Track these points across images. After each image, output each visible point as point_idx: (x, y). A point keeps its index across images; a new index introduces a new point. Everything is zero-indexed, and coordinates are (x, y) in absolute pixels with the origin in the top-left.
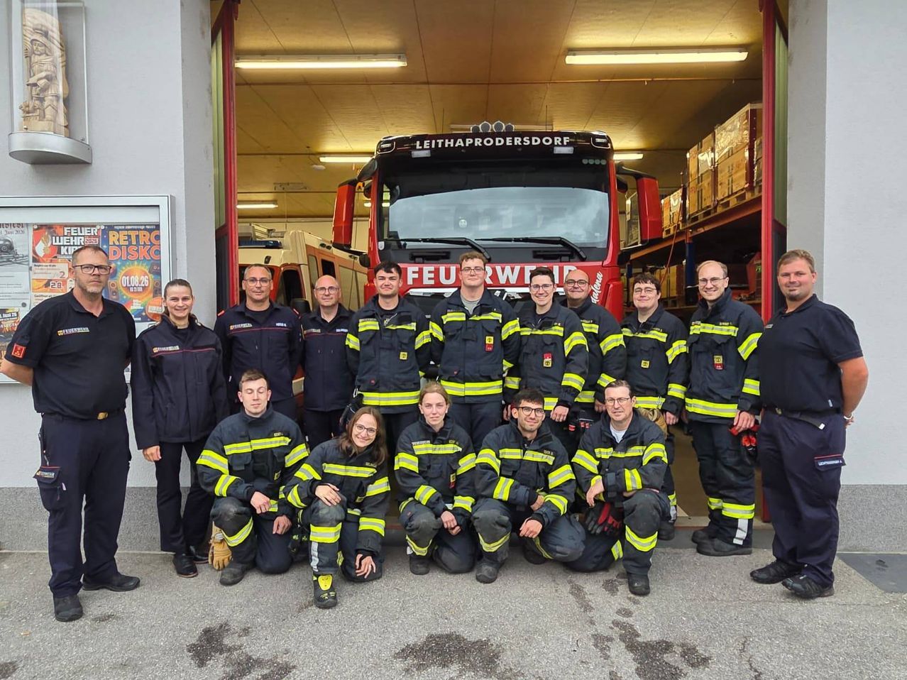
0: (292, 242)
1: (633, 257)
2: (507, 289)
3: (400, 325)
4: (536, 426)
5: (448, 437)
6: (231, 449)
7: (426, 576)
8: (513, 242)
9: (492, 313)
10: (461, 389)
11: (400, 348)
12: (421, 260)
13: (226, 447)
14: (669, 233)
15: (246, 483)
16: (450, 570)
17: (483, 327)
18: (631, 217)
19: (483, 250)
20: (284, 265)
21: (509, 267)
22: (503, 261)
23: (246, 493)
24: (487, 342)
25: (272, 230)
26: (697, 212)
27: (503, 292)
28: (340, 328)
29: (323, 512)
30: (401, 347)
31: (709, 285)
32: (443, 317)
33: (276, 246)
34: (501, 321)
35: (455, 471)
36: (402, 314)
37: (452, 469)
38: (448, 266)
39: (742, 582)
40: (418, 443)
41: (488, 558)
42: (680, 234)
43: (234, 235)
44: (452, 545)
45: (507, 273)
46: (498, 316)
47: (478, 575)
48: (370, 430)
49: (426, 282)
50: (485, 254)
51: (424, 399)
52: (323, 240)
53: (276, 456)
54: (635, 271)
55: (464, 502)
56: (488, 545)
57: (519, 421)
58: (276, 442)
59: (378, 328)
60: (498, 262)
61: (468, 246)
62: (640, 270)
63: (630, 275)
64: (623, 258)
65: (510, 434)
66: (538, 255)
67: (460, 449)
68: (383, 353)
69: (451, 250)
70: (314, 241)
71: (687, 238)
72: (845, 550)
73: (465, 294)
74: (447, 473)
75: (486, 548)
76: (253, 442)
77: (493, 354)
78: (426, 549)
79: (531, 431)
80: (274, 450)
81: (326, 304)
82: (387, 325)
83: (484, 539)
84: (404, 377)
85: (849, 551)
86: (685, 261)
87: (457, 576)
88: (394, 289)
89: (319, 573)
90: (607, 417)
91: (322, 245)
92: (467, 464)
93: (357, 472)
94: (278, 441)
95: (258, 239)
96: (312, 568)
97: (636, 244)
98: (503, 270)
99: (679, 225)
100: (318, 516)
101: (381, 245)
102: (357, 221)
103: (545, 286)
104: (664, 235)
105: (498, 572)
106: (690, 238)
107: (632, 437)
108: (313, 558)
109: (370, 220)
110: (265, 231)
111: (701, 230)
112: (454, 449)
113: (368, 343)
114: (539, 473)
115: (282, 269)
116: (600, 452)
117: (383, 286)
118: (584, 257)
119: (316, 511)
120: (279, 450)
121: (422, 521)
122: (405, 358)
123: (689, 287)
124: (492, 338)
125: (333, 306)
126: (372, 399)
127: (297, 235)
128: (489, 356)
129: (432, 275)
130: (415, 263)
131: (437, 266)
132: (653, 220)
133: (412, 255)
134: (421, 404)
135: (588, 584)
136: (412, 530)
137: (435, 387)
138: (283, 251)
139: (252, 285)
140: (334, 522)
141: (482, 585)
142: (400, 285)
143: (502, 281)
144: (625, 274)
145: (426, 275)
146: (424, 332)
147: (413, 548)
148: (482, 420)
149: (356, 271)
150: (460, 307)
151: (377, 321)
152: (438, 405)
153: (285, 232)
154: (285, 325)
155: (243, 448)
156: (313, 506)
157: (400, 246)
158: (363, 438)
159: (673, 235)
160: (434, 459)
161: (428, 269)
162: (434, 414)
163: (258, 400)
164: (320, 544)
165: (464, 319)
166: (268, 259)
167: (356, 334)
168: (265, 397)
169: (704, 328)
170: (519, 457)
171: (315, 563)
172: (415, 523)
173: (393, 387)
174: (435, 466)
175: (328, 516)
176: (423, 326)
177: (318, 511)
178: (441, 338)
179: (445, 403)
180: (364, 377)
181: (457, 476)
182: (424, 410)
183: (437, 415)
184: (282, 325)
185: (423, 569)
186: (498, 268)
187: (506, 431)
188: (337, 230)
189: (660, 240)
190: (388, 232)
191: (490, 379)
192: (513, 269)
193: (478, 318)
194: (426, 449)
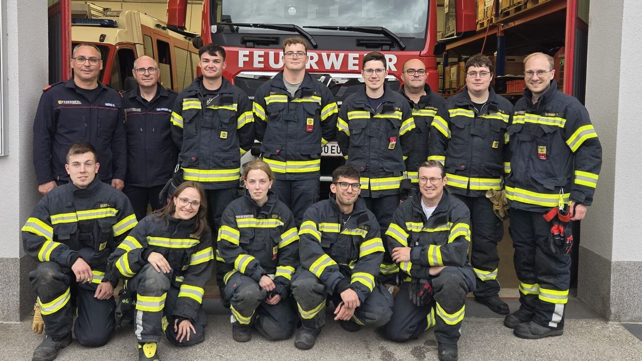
0: (127, 22)
1: (448, 47)
2: (331, 75)
3: (222, 106)
4: (353, 199)
5: (270, 212)
6: (57, 219)
7: (248, 344)
8: (338, 31)
9: (313, 97)
10: (282, 167)
11: (220, 128)
12: (251, 44)
13: (53, 217)
14: (483, 26)
15: (70, 249)
16: (270, 337)
17: (304, 109)
18: (449, 10)
19: (310, 37)
20: (119, 44)
21: (334, 54)
22: (329, 48)
23: (69, 258)
24: (308, 124)
25: (107, 9)
26: (509, 8)
27: (328, 77)
28: (160, 108)
29: (149, 282)
30: (222, 126)
31: (535, 77)
32: (266, 99)
33: (112, 25)
34: (320, 104)
35: (277, 244)
36: (225, 95)
37: (274, 242)
38: (277, 51)
39: (538, 349)
40: (242, 216)
41: (307, 326)
42: (492, 27)
43: (67, 13)
44: (273, 314)
45: (332, 60)
46: (318, 99)
47: (297, 342)
48: (195, 202)
49: (256, 65)
50: (312, 41)
51: (248, 175)
52: (160, 21)
53: (101, 226)
54: (450, 60)
55: (285, 271)
56: (305, 313)
57: (338, 196)
58: (102, 213)
59: (200, 108)
60: (324, 49)
61: (297, 33)
62: (456, 60)
63: (446, 64)
64: (439, 49)
65: (329, 209)
66: (361, 44)
67: (282, 224)
68: (204, 132)
69: (279, 36)
70: (150, 23)
71: (498, 31)
72: (630, 320)
73: (288, 78)
74: (270, 246)
75: (304, 315)
76: (78, 213)
77: (313, 134)
78: (249, 318)
79: (349, 205)
80: (99, 221)
81: (146, 84)
82: (210, 105)
83: (302, 307)
84: (223, 155)
85: (634, 321)
86: (496, 53)
87: (277, 344)
88: (217, 71)
89: (144, 341)
90: (419, 194)
91: (158, 26)
92: (289, 237)
93: (182, 244)
94: (103, 212)
95: (93, 18)
96: (136, 336)
97: (453, 35)
98: (328, 56)
99: (492, 19)
100: (144, 286)
101: (214, 28)
102: (192, 4)
103: (379, 70)
104: (478, 28)
105: (315, 339)
106: (502, 31)
107: (441, 215)
108: (138, 326)
109: (203, 3)
110: (101, 9)
111: (512, 24)
112: (276, 223)
113: (191, 121)
114: (353, 246)
115: (117, 47)
116: (411, 226)
117: (208, 69)
118: (403, 46)
119: (142, 280)
120: (105, 221)
121: (247, 293)
122: (226, 137)
123: (498, 76)
124: (313, 120)
125: (153, 86)
126: (192, 174)
127: (133, 15)
128: (309, 137)
129: (262, 59)
130: (246, 47)
131: (267, 50)
132: (469, 13)
133: (243, 38)
134: (246, 180)
135: (398, 351)
136: (238, 301)
137: (259, 165)
138: (118, 30)
139: (80, 63)
140: (160, 292)
141: (300, 352)
142: (224, 68)
143: (328, 66)
144: (442, 63)
145: (256, 59)
146: (245, 113)
147: (236, 317)
148: (300, 196)
149: (191, 52)
150: (283, 90)
151: (200, 100)
152: (262, 181)
153: (121, 11)
154: (114, 105)
155: (69, 218)
156: (140, 275)
157: (233, 30)
158: (188, 211)
159: (486, 28)
160: (258, 233)
161: (258, 53)
162: (257, 189)
163: (85, 172)
164: (145, 313)
165: (286, 101)
166: (103, 37)
167: (180, 112)
168: (92, 170)
169: (529, 118)
170: (337, 231)
171: (139, 330)
172: (240, 294)
173: (213, 165)
174: (259, 239)
175: (154, 287)
176: (245, 107)
177: (145, 281)
178: (263, 118)
179: (268, 179)
180: (186, 154)
181: (279, 250)
182: (249, 186)
183: (260, 191)
184: (111, 105)
185: (245, 337)
186: (324, 55)
187: (325, 206)
188: (171, 12)
189: (474, 33)
190: (222, 15)
191: (310, 158)
192: (337, 56)
193: (300, 101)
194: (249, 223)
